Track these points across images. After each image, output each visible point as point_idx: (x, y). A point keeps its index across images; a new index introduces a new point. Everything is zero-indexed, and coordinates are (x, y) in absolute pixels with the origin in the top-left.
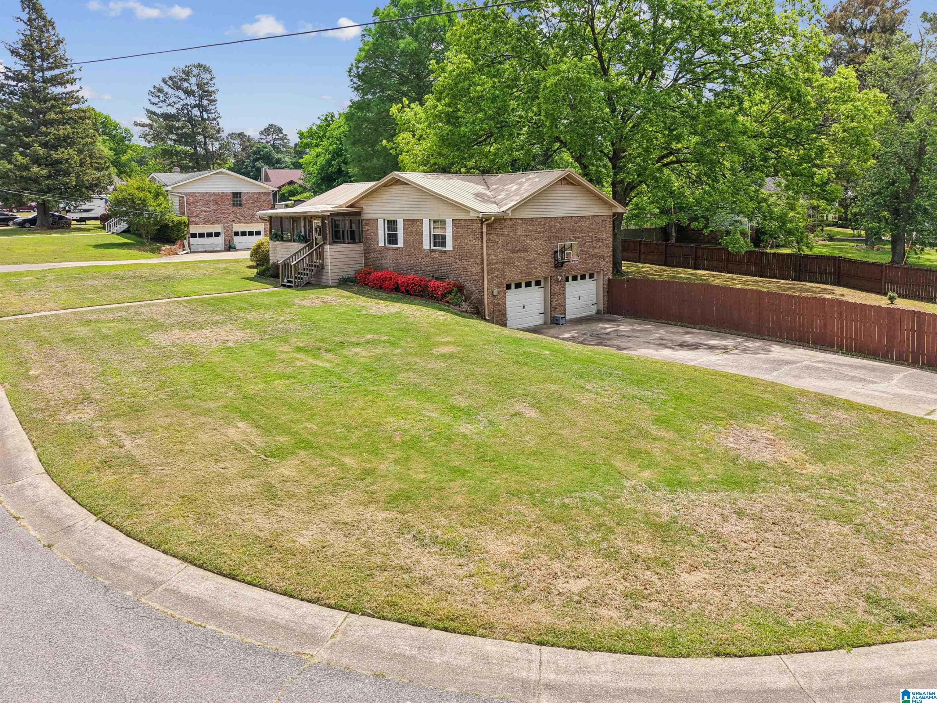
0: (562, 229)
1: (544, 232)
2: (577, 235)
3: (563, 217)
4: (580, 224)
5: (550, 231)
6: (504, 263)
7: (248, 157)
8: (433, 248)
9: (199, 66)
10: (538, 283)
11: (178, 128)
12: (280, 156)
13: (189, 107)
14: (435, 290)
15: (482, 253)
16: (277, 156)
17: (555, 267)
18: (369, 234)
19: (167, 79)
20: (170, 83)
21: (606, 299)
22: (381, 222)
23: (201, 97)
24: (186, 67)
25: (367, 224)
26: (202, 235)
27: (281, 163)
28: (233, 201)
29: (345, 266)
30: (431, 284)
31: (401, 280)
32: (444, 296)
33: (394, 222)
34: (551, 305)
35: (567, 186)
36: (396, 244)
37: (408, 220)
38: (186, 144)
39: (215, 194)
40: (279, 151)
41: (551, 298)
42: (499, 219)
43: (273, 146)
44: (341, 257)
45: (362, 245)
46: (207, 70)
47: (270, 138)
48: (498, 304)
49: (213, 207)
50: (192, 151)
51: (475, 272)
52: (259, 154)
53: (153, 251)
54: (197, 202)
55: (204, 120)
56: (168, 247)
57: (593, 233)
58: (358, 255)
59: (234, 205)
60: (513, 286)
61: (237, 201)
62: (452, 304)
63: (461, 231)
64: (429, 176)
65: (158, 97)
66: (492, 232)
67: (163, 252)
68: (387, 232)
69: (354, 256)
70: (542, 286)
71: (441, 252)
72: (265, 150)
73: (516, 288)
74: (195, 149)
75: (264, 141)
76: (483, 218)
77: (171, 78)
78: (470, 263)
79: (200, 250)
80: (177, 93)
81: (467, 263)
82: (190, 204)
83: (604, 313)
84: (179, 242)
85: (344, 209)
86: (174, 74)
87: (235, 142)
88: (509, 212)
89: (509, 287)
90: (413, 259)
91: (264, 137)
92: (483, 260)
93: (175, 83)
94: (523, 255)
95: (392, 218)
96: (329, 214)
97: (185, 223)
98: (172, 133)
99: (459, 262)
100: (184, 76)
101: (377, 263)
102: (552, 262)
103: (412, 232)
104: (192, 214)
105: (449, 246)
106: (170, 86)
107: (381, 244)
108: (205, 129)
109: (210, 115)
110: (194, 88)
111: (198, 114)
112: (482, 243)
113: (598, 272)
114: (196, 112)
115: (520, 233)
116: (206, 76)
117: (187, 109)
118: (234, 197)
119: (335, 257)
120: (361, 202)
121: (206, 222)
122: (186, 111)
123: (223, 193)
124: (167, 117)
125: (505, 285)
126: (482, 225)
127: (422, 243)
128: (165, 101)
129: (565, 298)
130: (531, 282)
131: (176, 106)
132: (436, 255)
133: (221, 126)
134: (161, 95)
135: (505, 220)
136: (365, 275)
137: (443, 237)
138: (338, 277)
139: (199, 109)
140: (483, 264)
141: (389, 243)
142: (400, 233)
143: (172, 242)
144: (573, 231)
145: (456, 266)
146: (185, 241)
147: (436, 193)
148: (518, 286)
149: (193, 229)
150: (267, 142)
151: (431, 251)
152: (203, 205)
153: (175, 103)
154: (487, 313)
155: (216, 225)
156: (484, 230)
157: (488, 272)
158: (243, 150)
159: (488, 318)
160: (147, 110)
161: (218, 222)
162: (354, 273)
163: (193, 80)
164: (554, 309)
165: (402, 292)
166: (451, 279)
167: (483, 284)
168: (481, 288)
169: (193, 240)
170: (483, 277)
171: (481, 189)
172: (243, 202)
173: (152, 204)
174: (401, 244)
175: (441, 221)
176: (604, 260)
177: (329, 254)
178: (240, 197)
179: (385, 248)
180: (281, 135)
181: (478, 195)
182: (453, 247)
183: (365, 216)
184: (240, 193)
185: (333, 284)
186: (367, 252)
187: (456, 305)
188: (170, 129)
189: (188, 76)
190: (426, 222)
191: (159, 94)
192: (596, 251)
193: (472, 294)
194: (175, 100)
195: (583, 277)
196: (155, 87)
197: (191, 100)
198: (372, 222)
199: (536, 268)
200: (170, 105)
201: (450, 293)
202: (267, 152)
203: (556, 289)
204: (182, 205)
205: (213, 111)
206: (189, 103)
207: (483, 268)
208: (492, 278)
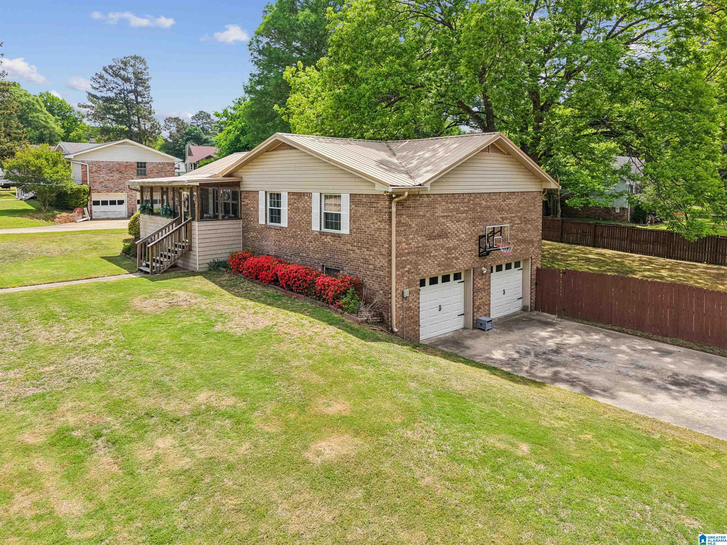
0: (488, 208)
1: (466, 212)
2: (505, 215)
3: (490, 193)
4: (508, 201)
5: (474, 210)
6: (418, 253)
7: (182, 137)
8: (324, 230)
9: (135, 58)
10: (457, 277)
11: (117, 110)
12: (207, 136)
13: (125, 92)
14: (325, 290)
15: (390, 241)
16: (205, 137)
17: (479, 256)
18: (248, 209)
19: (108, 68)
20: (110, 71)
21: (534, 294)
22: (262, 196)
23: (137, 84)
24: (124, 58)
25: (246, 198)
26: (105, 203)
27: (208, 143)
28: (138, 171)
29: (218, 248)
30: (320, 280)
31: (282, 270)
32: (337, 298)
33: (278, 196)
34: (474, 304)
35: (495, 154)
36: (279, 222)
37: (294, 194)
38: (121, 123)
39: (119, 163)
40: (207, 133)
41: (474, 296)
42: (414, 195)
43: (203, 128)
44: (212, 236)
45: (241, 222)
46: (142, 61)
47: (200, 122)
48: (409, 309)
49: (117, 176)
50: (127, 129)
51: (379, 266)
52: (190, 135)
53: (46, 219)
54: (100, 170)
55: (138, 103)
56: (64, 214)
57: (522, 213)
58: (235, 234)
59: (138, 174)
60: (427, 282)
61: (141, 170)
62: (346, 310)
63: (361, 210)
64: (321, 140)
65: (99, 82)
66: (403, 212)
67: (57, 219)
68: (269, 207)
69: (231, 234)
70: (462, 279)
71: (333, 235)
72: (196, 131)
73: (431, 284)
74: (130, 127)
75: (195, 125)
76: (393, 193)
77: (111, 67)
78: (372, 253)
79: (102, 217)
80: (115, 80)
81: (368, 253)
82: (92, 173)
83: (531, 310)
84: (78, 210)
85: (220, 179)
86: (113, 64)
87: (172, 125)
88: (428, 186)
89: (422, 283)
90: (299, 242)
91: (195, 121)
92: (391, 251)
93: (114, 72)
94: (441, 241)
95: (275, 190)
96: (198, 184)
97: (84, 190)
98: (110, 113)
99: (357, 251)
100: (122, 66)
101: (257, 244)
102: (475, 250)
103: (298, 208)
104: (95, 182)
105: (345, 230)
106: (109, 74)
107: (262, 221)
108: (138, 110)
109: (144, 99)
110: (131, 76)
111: (133, 97)
112: (391, 227)
113: (526, 260)
114: (132, 96)
115: (439, 213)
116: (142, 66)
117: (124, 93)
118: (138, 167)
119: (205, 236)
120: (240, 170)
121: (109, 190)
122: (122, 95)
123: (127, 162)
124: (107, 100)
125: (418, 283)
126: (391, 203)
127: (310, 223)
128: (105, 86)
129: (489, 294)
130: (449, 276)
131: (115, 91)
132: (328, 239)
133: (152, 109)
134: (101, 81)
135: (421, 196)
136: (240, 259)
137: (338, 217)
138: (208, 261)
139: (135, 94)
140: (390, 255)
141: (272, 221)
142: (284, 208)
143: (69, 208)
144: (500, 210)
145: (354, 255)
146: (85, 209)
147: (329, 159)
148: (434, 281)
149: (95, 197)
150: (198, 126)
151: (322, 234)
152: (107, 174)
153: (113, 88)
154: (394, 322)
155: (119, 193)
156: (394, 209)
157: (397, 266)
158: (178, 131)
159: (396, 330)
160: (89, 94)
161: (121, 190)
162: (228, 255)
163: (130, 69)
164: (476, 309)
165: (282, 287)
166: (346, 271)
167: (391, 283)
168: (386, 288)
169: (95, 208)
170: (390, 273)
171: (384, 156)
172: (148, 172)
173: (48, 172)
174: (284, 223)
175: (335, 197)
176: (533, 245)
177: (197, 233)
178: (145, 167)
179: (266, 227)
180: (209, 120)
181: (382, 163)
182: (351, 230)
183: (245, 187)
184: (145, 163)
185: (201, 270)
186: (246, 230)
187: (353, 312)
188: (108, 110)
189: (125, 65)
190: (316, 197)
191: (100, 80)
192: (525, 234)
193: (374, 294)
194: (114, 86)
195: (508, 267)
196: (96, 74)
197: (128, 86)
198: (251, 196)
199: (457, 259)
200: (109, 90)
201: (345, 293)
202: (197, 133)
203: (480, 283)
204: (84, 174)
205: (146, 96)
206: (125, 89)
207: (390, 260)
208: (403, 274)
